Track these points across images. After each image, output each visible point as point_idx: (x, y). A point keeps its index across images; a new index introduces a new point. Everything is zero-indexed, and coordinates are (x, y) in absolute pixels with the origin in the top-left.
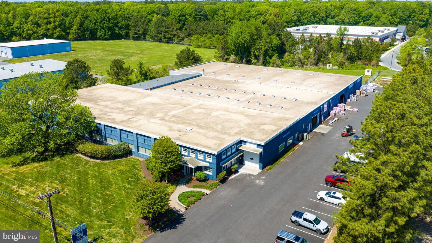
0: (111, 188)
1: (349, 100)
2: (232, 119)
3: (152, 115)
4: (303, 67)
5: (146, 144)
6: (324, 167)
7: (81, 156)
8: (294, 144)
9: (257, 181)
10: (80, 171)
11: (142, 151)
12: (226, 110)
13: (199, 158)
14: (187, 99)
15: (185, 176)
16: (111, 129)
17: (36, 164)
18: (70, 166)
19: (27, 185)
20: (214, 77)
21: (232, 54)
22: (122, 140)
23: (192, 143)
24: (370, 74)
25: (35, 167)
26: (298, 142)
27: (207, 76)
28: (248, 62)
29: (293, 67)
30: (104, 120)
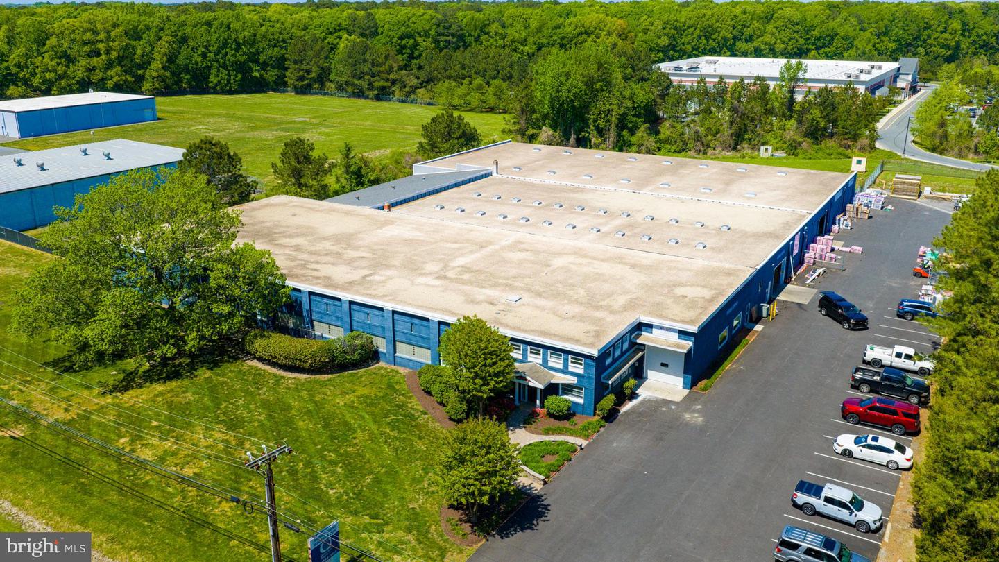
0: (355, 438)
1: (835, 228)
2: (602, 275)
3: (413, 267)
4: (705, 153)
5: (415, 335)
6: (829, 381)
7: (260, 365)
8: (745, 331)
9: (688, 416)
10: (268, 400)
11: (404, 351)
12: (579, 253)
13: (550, 364)
14: (481, 230)
15: (518, 407)
16: (325, 300)
17: (159, 387)
18: (241, 390)
19: (153, 436)
20: (522, 178)
21: (545, 125)
22: (354, 328)
23: (533, 331)
24: (862, 168)
25: (157, 392)
26: (752, 324)
27: (505, 176)
28: (582, 143)
29: (683, 153)
30: (307, 280)
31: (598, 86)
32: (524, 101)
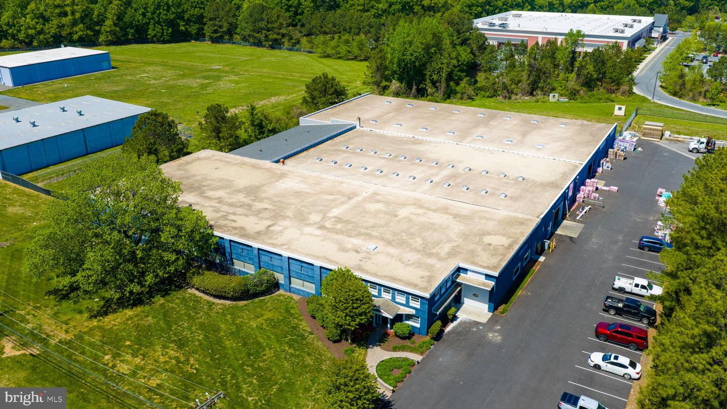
0: (264, 355)
1: (600, 170)
2: (433, 224)
3: (301, 218)
4: (510, 98)
5: (304, 274)
6: (588, 305)
7: (197, 293)
8: (533, 262)
9: (491, 335)
10: (204, 323)
11: (296, 283)
12: (418, 204)
13: (397, 300)
14: (349, 182)
15: (374, 328)
16: (241, 246)
17: (129, 312)
18: (185, 314)
19: (127, 354)
20: (378, 131)
21: (394, 78)
22: (261, 266)
23: (385, 276)
24: (622, 113)
25: (127, 316)
26: (536, 256)
27: (365, 129)
28: (421, 93)
29: (494, 98)
30: (228, 230)
31: (432, 50)
32: (379, 61)
